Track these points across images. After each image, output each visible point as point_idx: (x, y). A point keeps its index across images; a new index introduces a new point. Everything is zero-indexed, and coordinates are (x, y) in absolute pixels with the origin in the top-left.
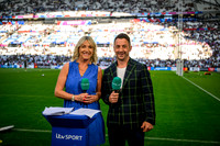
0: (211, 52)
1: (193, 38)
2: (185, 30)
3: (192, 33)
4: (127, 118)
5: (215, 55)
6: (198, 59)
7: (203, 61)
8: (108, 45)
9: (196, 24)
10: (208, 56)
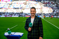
0: (52, 11)
1: (46, 6)
2: (44, 3)
3: (46, 4)
4: (34, 35)
5: (54, 11)
6: (48, 13)
7: (50, 14)
8: (18, 8)
9: (47, 1)
10: (51, 12)
